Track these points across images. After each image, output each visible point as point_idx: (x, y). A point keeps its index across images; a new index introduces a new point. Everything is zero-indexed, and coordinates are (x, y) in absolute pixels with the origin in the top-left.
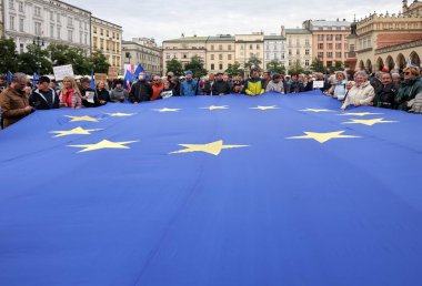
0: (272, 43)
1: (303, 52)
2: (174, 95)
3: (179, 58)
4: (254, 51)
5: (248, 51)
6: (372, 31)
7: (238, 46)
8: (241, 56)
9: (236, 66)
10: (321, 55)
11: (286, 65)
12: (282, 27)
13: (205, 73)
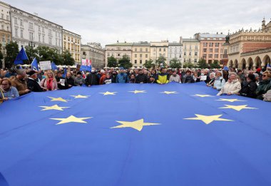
0: (174, 47)
1: (193, 54)
2: (113, 82)
3: (115, 56)
4: (162, 52)
5: (158, 52)
6: (240, 41)
7: (152, 49)
8: (153, 55)
9: (150, 62)
10: (205, 56)
11: (182, 62)
12: (181, 38)
13: (131, 65)
